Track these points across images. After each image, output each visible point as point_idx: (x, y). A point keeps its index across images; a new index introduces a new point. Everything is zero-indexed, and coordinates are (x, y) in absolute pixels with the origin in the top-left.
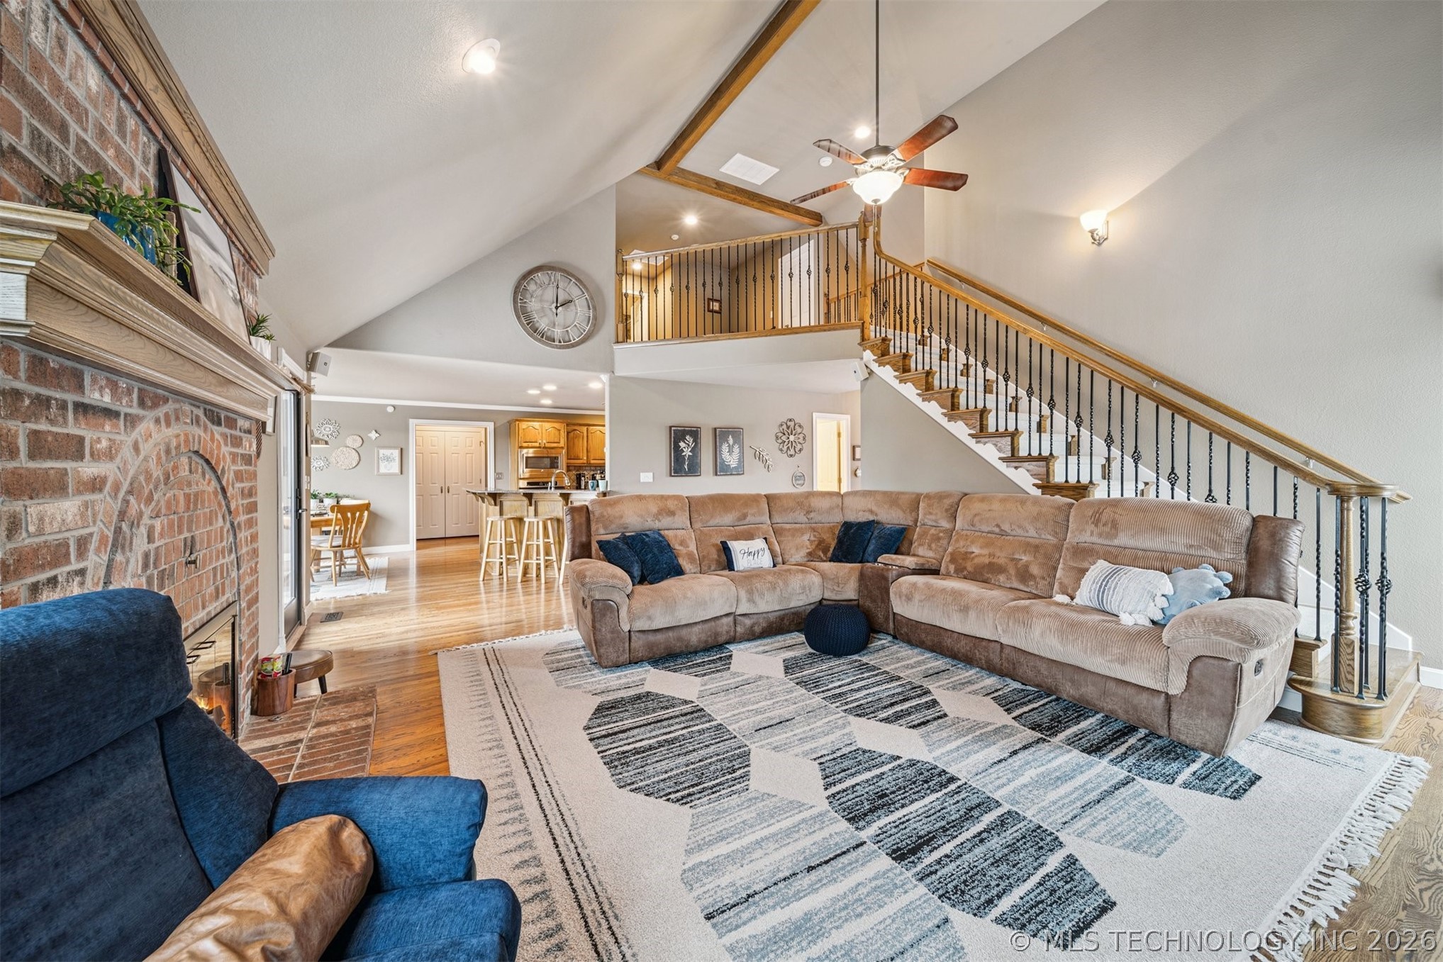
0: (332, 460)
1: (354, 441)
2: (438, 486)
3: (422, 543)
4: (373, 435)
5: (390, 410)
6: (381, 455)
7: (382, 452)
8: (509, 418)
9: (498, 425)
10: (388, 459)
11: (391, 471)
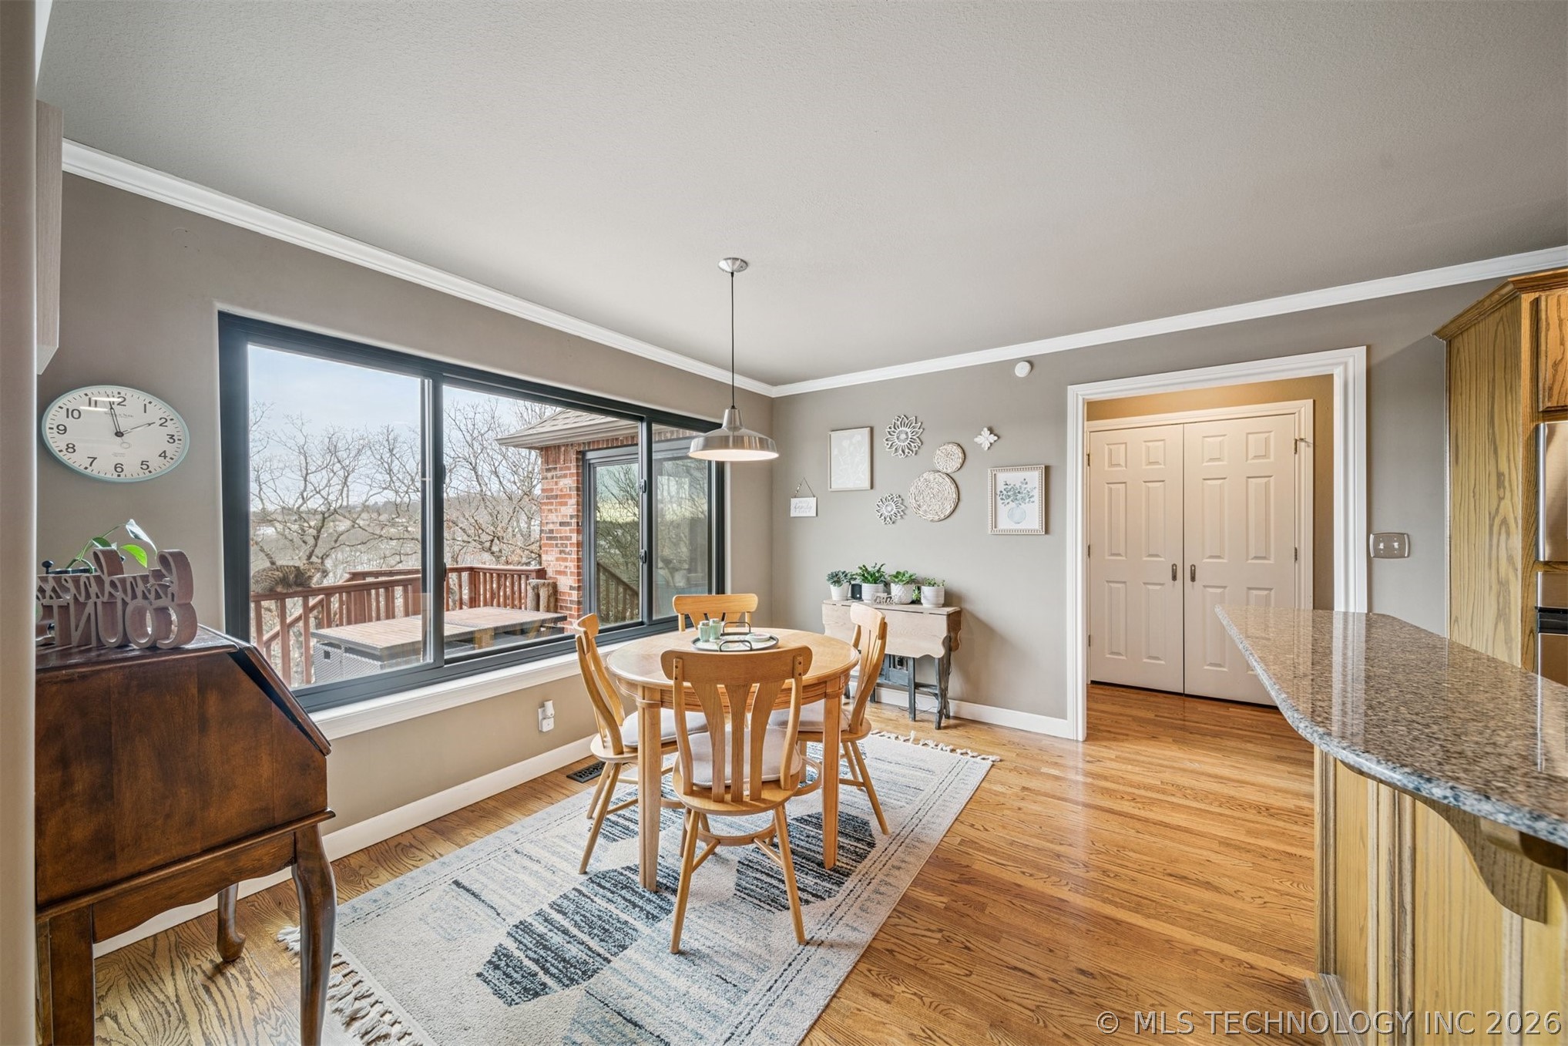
0: (911, 502)
1: (947, 459)
2: (1164, 563)
3: (1098, 691)
4: (985, 439)
5: (1022, 370)
6: (1001, 487)
7: (1002, 477)
8: (1446, 315)
9: (1383, 353)
10: (1015, 494)
11: (1023, 526)
